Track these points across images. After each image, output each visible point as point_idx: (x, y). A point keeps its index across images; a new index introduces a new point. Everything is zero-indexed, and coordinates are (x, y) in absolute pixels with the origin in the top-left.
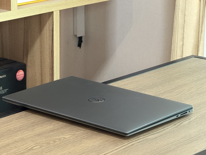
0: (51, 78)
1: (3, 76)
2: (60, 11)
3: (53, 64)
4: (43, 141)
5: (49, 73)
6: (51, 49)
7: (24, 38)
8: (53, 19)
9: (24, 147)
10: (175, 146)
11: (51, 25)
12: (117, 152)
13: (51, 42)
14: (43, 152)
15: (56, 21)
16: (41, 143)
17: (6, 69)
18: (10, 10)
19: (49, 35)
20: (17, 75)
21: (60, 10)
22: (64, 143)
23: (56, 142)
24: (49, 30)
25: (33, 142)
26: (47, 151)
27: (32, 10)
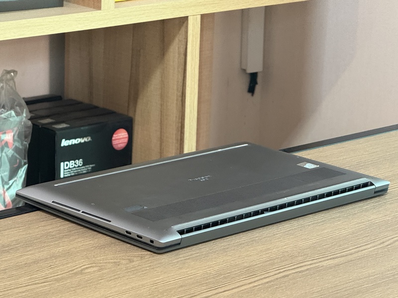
0: (179, 148)
1: (85, 139)
2: (203, 16)
3: (184, 119)
4: (109, 258)
5: (174, 137)
6: (181, 90)
7: (132, 67)
8: (187, 32)
9: (68, 267)
10: (372, 284)
11: (184, 43)
12: (251, 288)
14: (102, 279)
15: (193, 36)
16: (103, 263)
17: (93, 126)
18: (99, 8)
19: (178, 62)
20: (113, 138)
21: (201, 15)
22: (149, 265)
23: (133, 261)
24: (179, 54)
25: (87, 260)
26: (111, 277)
27: (145, 10)
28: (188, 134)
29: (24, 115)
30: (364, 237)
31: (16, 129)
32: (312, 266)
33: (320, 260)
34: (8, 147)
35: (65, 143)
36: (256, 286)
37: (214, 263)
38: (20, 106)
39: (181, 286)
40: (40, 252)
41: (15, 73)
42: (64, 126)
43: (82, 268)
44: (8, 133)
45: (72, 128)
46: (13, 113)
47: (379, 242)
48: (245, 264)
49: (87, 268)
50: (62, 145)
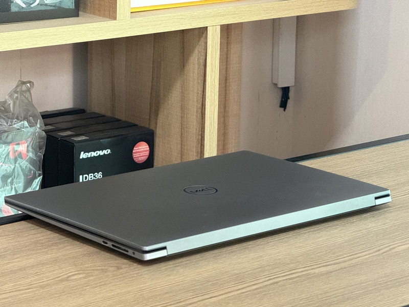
2: (222, 27)
4: (96, 266)
5: (195, 149)
6: (201, 102)
8: (206, 43)
11: (203, 54)
13: (201, 89)
14: (87, 286)
15: (212, 47)
16: (91, 270)
17: (112, 139)
18: (115, 18)
19: (198, 73)
20: (134, 151)
21: (221, 25)
23: (121, 268)
24: (199, 65)
25: (74, 267)
26: (97, 284)
27: (162, 21)
28: (208, 147)
29: (38, 126)
30: (360, 245)
31: (30, 140)
32: (303, 273)
33: (313, 267)
34: (22, 159)
35: (83, 155)
36: (243, 293)
37: (204, 270)
38: (34, 116)
39: (167, 293)
40: (27, 259)
41: (31, 84)
42: (83, 138)
43: (68, 275)
44: (22, 144)
45: (91, 140)
46: (26, 123)
47: (375, 249)
48: (235, 271)
49: (73, 275)
50: (81, 157)
